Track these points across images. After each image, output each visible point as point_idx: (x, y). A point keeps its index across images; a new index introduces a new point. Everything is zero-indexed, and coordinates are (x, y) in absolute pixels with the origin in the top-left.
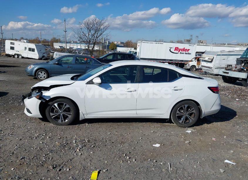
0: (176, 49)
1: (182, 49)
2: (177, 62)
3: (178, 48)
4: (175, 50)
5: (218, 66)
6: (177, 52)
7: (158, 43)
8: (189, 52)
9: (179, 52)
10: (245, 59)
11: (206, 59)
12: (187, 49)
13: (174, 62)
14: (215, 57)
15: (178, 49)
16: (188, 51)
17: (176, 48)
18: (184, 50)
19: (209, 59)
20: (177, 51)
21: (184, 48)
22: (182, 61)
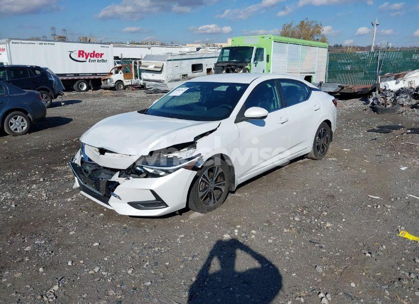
0: (81, 53)
1: (91, 54)
2: (87, 78)
3: (83, 52)
4: (79, 56)
5: (171, 77)
6: (84, 59)
7: (44, 42)
8: (104, 57)
9: (86, 58)
10: (228, 64)
11: (151, 67)
12: (99, 54)
13: (82, 78)
14: (165, 63)
15: (84, 54)
16: (101, 57)
17: (80, 51)
18: (94, 54)
19: (155, 67)
20: (83, 56)
21: (94, 52)
22: (96, 74)
